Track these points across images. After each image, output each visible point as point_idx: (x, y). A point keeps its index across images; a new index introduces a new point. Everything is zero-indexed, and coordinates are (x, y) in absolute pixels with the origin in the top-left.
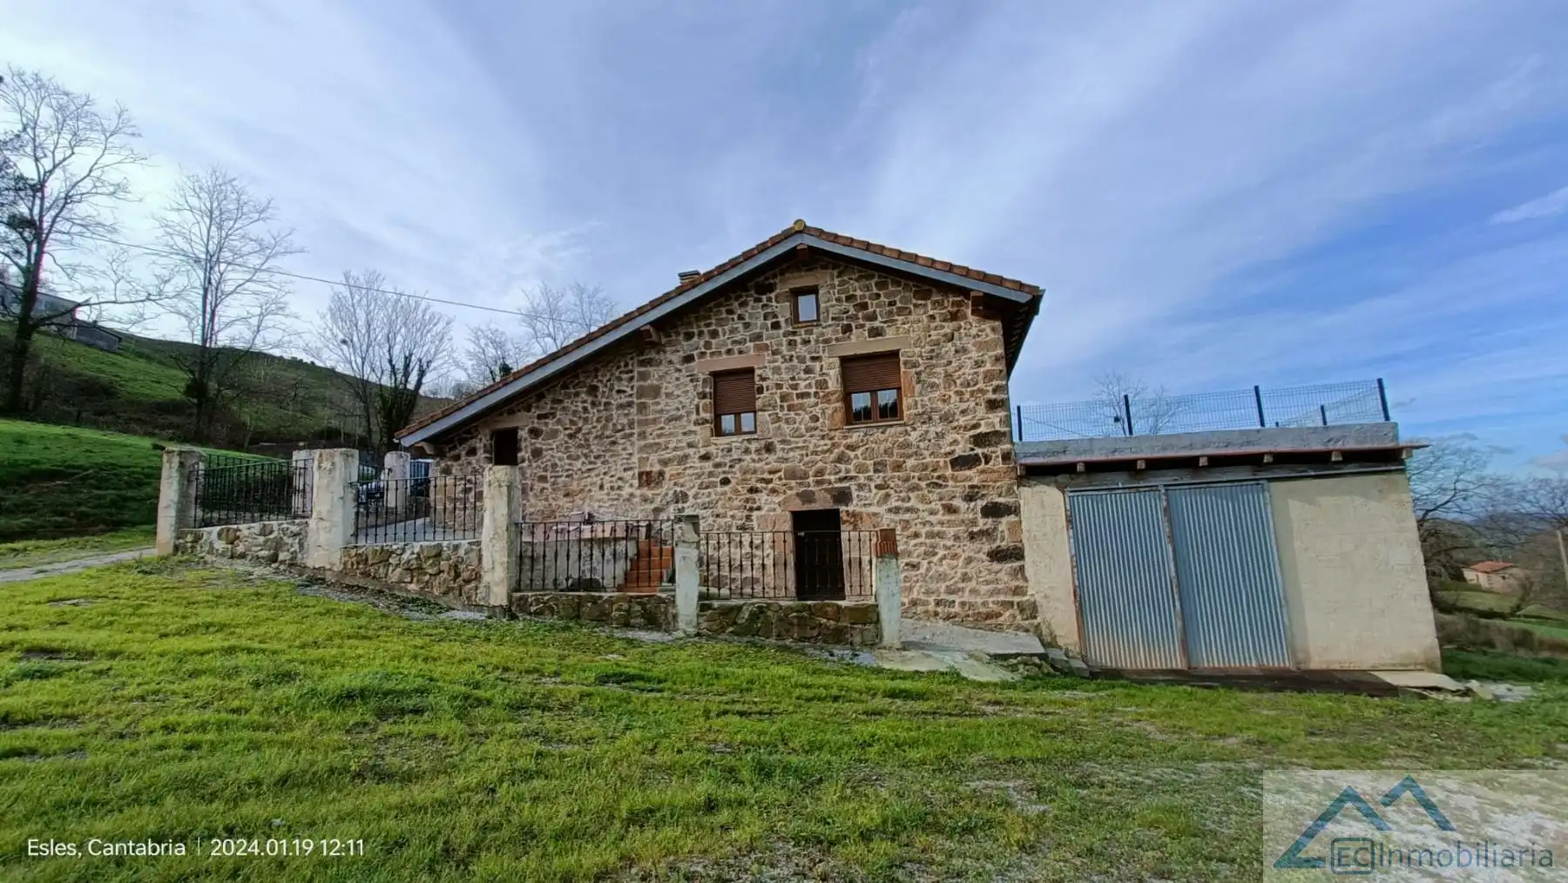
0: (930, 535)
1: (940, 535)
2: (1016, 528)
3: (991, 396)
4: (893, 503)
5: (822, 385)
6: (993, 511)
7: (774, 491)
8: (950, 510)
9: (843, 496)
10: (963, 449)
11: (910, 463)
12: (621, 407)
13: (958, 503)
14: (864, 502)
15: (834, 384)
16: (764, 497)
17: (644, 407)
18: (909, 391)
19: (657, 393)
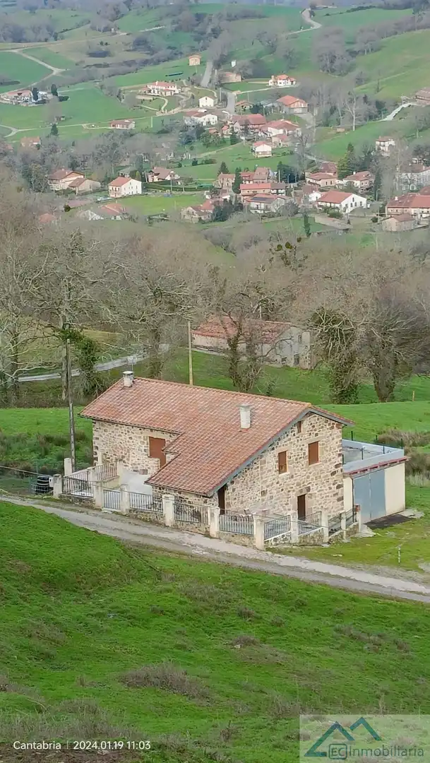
0: (326, 497)
1: (328, 496)
2: (342, 490)
3: (339, 452)
4: (319, 489)
5: (304, 453)
6: (339, 487)
7: (294, 491)
8: (330, 488)
9: (309, 489)
10: (333, 469)
11: (322, 476)
12: (256, 469)
13: (332, 486)
14: (314, 490)
15: (307, 454)
16: (291, 493)
17: (262, 468)
18: (323, 454)
19: (265, 462)
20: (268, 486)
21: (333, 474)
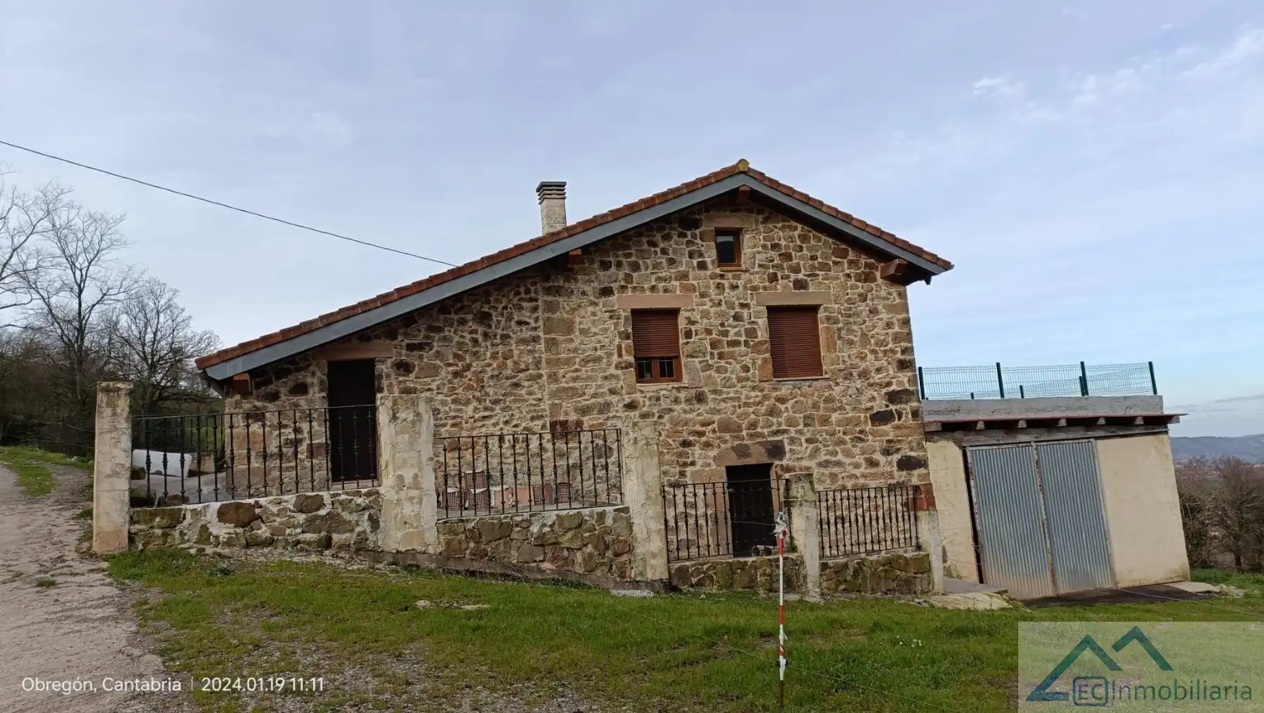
2: (926, 478)
3: (899, 356)
4: (823, 457)
5: (751, 333)
6: (907, 464)
7: (708, 445)
8: (872, 463)
9: (776, 450)
10: (880, 405)
11: (835, 417)
12: (524, 341)
13: (878, 456)
14: (797, 456)
15: (762, 334)
16: (697, 450)
17: (551, 344)
18: (831, 347)
19: (569, 328)
20: (585, 411)
21: (880, 418)
